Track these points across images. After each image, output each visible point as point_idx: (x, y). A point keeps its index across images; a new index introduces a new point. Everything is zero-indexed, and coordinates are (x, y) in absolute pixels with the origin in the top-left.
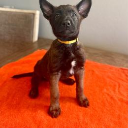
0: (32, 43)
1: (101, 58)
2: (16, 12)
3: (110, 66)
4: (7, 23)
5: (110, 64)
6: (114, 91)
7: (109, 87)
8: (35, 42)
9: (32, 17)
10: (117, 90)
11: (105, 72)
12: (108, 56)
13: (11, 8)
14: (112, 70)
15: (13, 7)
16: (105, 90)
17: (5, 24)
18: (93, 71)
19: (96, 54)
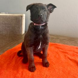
0: (21, 35)
1: (68, 42)
2: (10, 16)
4: (4, 23)
8: (23, 34)
9: (21, 19)
12: (73, 41)
13: (6, 13)
15: (7, 13)
17: (3, 24)
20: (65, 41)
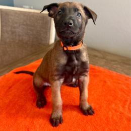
1: (119, 66)
2: (34, 13)
3: (127, 76)
4: (25, 23)
5: (127, 74)
6: (123, 107)
7: (119, 102)
10: (127, 106)
11: (119, 83)
13: (30, 8)
14: (127, 82)
16: (113, 106)
18: (105, 82)
19: (114, 61)
20: (113, 63)
